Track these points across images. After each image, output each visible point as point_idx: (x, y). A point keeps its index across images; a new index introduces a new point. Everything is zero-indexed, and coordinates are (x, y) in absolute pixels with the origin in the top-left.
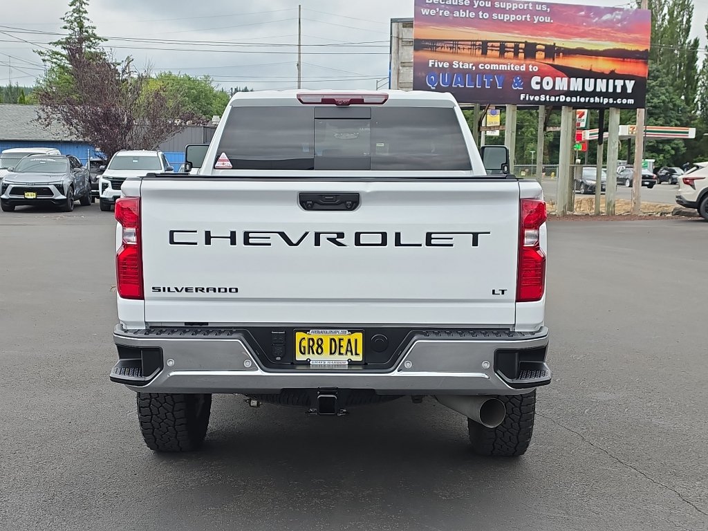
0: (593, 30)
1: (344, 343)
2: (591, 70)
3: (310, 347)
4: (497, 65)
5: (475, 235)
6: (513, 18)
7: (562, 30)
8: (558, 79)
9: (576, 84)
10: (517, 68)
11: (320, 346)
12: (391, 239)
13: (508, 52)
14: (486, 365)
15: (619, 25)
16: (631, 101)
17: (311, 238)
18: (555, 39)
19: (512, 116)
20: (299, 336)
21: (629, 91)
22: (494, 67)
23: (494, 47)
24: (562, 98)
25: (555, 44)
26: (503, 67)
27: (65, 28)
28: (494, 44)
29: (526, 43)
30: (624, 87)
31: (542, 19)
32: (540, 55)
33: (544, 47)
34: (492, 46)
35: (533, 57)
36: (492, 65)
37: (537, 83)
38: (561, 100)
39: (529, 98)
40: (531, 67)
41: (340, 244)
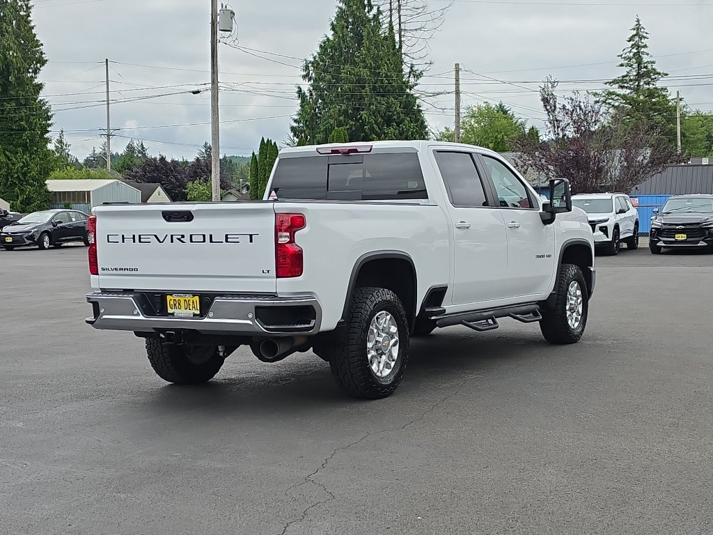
1: (191, 303)
3: (175, 305)
5: (251, 236)
11: (179, 304)
12: (208, 238)
14: (250, 316)
17: (169, 238)
20: (169, 297)
27: (622, 65)
41: (183, 242)
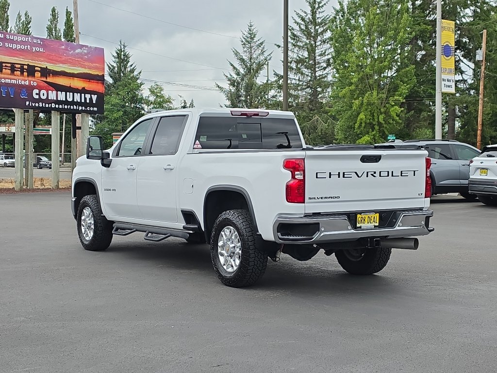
0: (70, 59)
1: (372, 218)
2: (70, 86)
3: (361, 221)
4: (10, 80)
5: (414, 171)
6: (19, 47)
7: (51, 57)
8: (50, 92)
9: (62, 96)
10: (23, 83)
11: (364, 220)
12: (390, 174)
13: (16, 71)
15: (86, 57)
16: (95, 109)
17: (365, 174)
18: (46, 63)
19: (21, 117)
20: (359, 216)
21: (94, 102)
22: (8, 81)
23: (7, 67)
24: (53, 105)
25: (47, 67)
26: (14, 82)
28: (7, 65)
29: (28, 65)
30: (91, 99)
31: (38, 49)
32: (38, 74)
33: (40, 69)
34: (6, 66)
35: (34, 76)
36: (6, 80)
37: (37, 94)
38: (53, 107)
39: (32, 104)
40: (32, 82)
41: (374, 176)
